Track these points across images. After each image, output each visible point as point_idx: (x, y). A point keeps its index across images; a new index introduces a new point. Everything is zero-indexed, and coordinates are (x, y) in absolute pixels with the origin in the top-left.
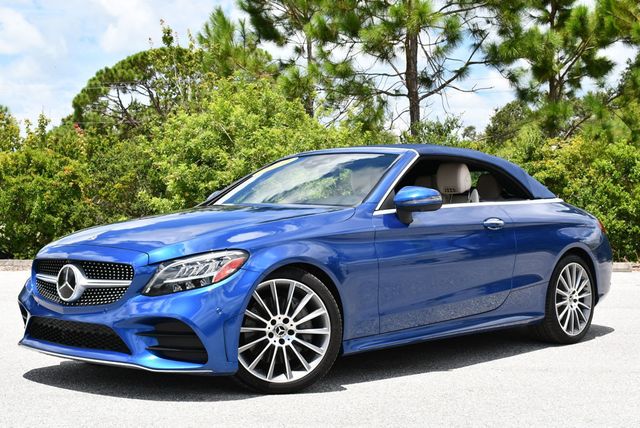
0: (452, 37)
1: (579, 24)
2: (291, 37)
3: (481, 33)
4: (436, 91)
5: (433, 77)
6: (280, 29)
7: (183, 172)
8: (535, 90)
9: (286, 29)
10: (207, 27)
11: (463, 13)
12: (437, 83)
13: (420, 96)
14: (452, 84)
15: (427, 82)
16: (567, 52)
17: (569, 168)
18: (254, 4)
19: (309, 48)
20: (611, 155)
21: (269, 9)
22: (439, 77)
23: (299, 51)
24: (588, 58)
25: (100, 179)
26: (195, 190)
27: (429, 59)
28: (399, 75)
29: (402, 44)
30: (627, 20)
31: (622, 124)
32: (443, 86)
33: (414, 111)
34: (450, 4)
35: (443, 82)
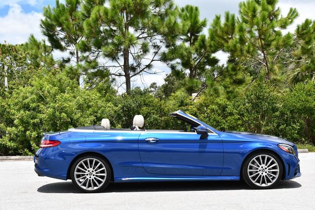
0: (145, 50)
1: (202, 43)
2: (68, 48)
3: (158, 47)
4: (138, 74)
5: (136, 66)
6: (63, 44)
7: (22, 114)
8: (183, 72)
9: (66, 43)
11: (150, 38)
12: (138, 70)
13: (130, 76)
14: (145, 70)
15: (133, 69)
16: (198, 55)
17: (198, 109)
18: (50, 32)
19: (77, 53)
20: (217, 103)
21: (57, 35)
22: (139, 67)
23: (72, 53)
24: (208, 57)
26: (28, 123)
27: (134, 58)
28: (121, 66)
29: (122, 53)
30: (223, 42)
31: (223, 88)
32: (141, 71)
33: (128, 83)
34: (143, 33)
35: (141, 69)
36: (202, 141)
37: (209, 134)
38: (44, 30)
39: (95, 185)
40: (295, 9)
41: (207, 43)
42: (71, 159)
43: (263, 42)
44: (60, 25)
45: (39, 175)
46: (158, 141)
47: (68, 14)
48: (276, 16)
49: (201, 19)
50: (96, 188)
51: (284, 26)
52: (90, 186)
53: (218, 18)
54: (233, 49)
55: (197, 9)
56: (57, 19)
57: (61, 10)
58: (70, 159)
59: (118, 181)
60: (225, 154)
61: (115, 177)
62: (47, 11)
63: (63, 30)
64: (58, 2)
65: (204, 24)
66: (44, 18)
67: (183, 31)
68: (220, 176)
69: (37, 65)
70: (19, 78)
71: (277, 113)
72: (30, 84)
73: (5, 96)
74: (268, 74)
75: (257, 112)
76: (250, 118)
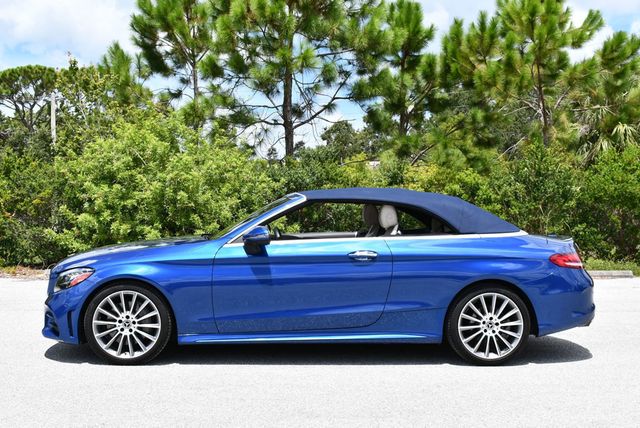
1: (428, 70)
2: (179, 70)
3: (347, 74)
4: (307, 121)
5: (304, 108)
6: (169, 63)
9: (175, 62)
10: (105, 59)
11: (331, 56)
12: (307, 115)
13: (294, 125)
14: (321, 115)
15: (298, 112)
18: (147, 40)
19: (195, 80)
20: (460, 181)
21: (160, 45)
22: (310, 109)
23: (184, 81)
24: (431, 97)
25: (18, 195)
27: (302, 94)
28: (276, 107)
30: (469, 67)
31: (457, 152)
33: (289, 138)
34: (319, 47)
35: (313, 114)
38: (137, 35)
40: (598, 12)
41: (438, 69)
43: (541, 70)
44: (167, 27)
47: (181, 8)
48: (562, 25)
49: (425, 25)
51: (577, 44)
53: (458, 24)
54: (490, 81)
55: (417, 7)
56: (162, 17)
63: (170, 37)
65: (429, 35)
66: (138, 13)
67: (393, 45)
69: (125, 101)
70: (90, 122)
71: (573, 203)
72: (114, 134)
73: (64, 155)
74: (545, 130)
75: (535, 199)
76: (523, 210)
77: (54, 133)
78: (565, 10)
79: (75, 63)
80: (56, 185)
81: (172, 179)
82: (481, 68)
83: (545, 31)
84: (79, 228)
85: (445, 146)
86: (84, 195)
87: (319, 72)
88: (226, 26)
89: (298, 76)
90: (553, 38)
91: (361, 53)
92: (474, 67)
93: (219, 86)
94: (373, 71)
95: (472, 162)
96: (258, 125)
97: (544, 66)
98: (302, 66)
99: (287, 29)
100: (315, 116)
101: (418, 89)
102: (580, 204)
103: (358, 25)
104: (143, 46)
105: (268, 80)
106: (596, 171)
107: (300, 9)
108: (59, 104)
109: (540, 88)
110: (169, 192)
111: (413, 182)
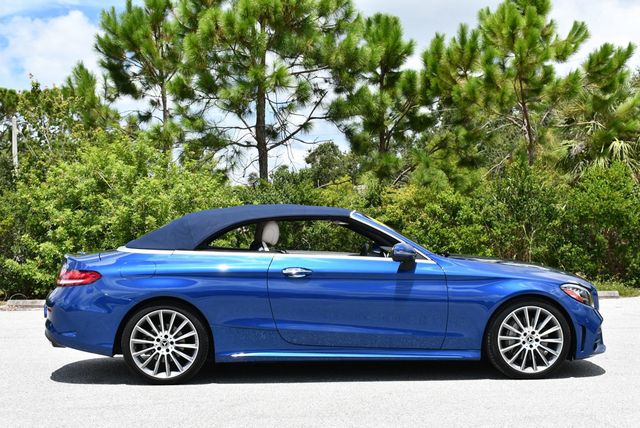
1: (408, 85)
2: (148, 92)
3: (322, 92)
4: (282, 143)
5: (278, 129)
6: (138, 85)
9: (143, 84)
10: (70, 80)
11: (306, 74)
12: (282, 136)
13: (268, 146)
15: (273, 134)
18: (113, 61)
19: (164, 101)
21: (127, 66)
22: (284, 129)
23: (153, 103)
24: (412, 115)
27: (276, 114)
30: (449, 82)
31: (440, 172)
33: (263, 160)
34: (293, 65)
35: (288, 135)
36: (402, 275)
37: (417, 261)
38: (102, 57)
39: (174, 368)
40: (583, 23)
41: (419, 86)
42: (123, 310)
43: (524, 85)
44: (134, 46)
45: (55, 345)
46: (309, 276)
47: (148, 27)
48: (546, 37)
49: (405, 40)
50: (174, 374)
51: (562, 57)
52: (162, 369)
53: (438, 40)
54: (468, 96)
55: (396, 22)
56: (127, 35)
57: (135, 18)
58: (120, 311)
59: (224, 360)
60: (451, 304)
61: (217, 350)
62: (109, 18)
63: (138, 57)
64: (129, 4)
65: (409, 51)
66: (102, 34)
67: (371, 61)
68: (440, 350)
69: (91, 124)
70: (54, 146)
71: (557, 222)
72: (79, 159)
73: (26, 181)
74: (531, 147)
75: (518, 219)
76: (505, 231)
77: (15, 160)
78: (549, 22)
79: (37, 85)
80: (18, 212)
81: (139, 203)
82: (462, 83)
83: (525, 45)
84: (42, 257)
85: (427, 166)
86: (47, 223)
87: (293, 91)
88: (194, 45)
89: (271, 96)
90: (534, 51)
91: (337, 71)
92: (455, 83)
93: (187, 107)
94: (350, 89)
95: (454, 182)
96: (230, 148)
97: (526, 81)
98: (276, 85)
99: (258, 46)
100: (290, 137)
101: (398, 107)
102: (565, 222)
103: (334, 41)
104: (110, 67)
105: (239, 100)
106: (583, 189)
107: (274, 26)
108: (21, 128)
109: (523, 104)
110: (136, 216)
111: (391, 203)
